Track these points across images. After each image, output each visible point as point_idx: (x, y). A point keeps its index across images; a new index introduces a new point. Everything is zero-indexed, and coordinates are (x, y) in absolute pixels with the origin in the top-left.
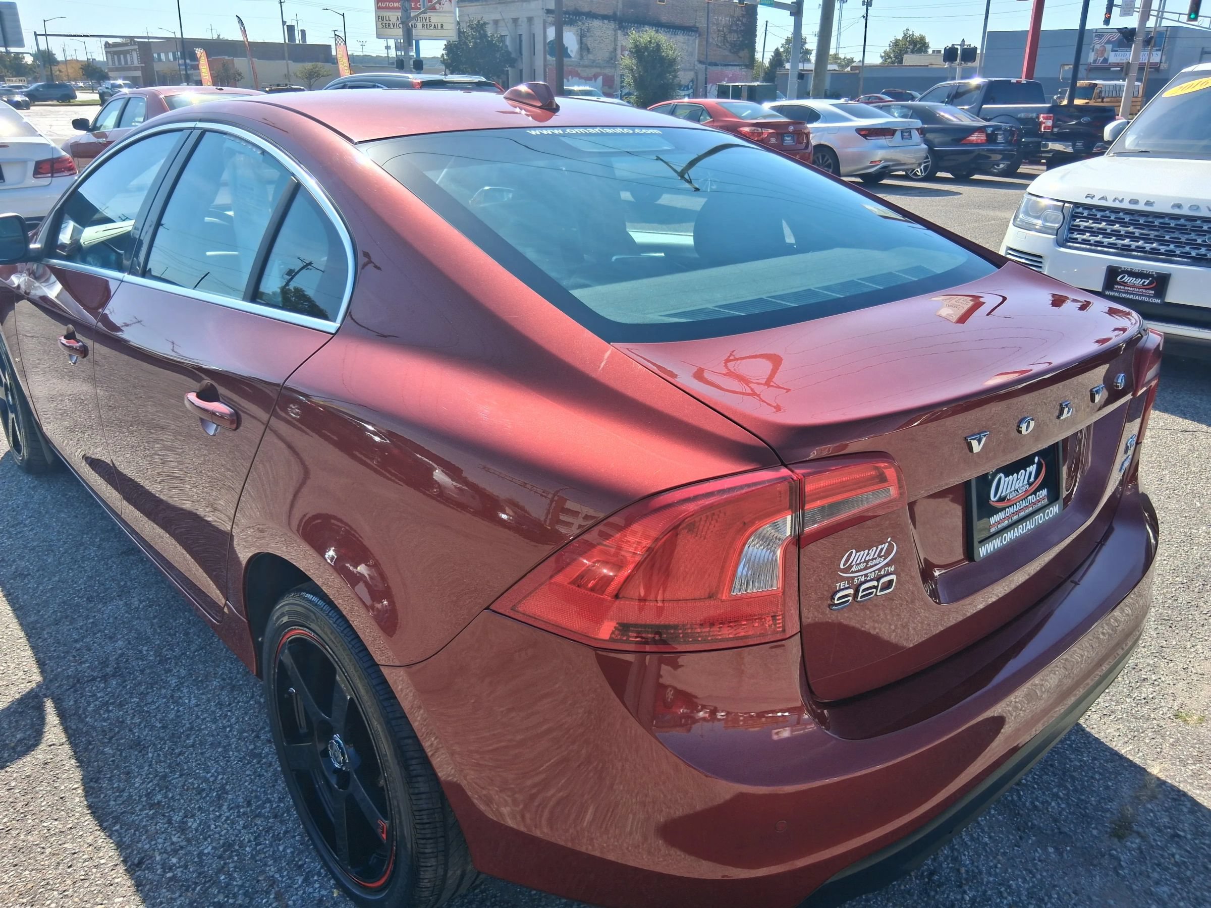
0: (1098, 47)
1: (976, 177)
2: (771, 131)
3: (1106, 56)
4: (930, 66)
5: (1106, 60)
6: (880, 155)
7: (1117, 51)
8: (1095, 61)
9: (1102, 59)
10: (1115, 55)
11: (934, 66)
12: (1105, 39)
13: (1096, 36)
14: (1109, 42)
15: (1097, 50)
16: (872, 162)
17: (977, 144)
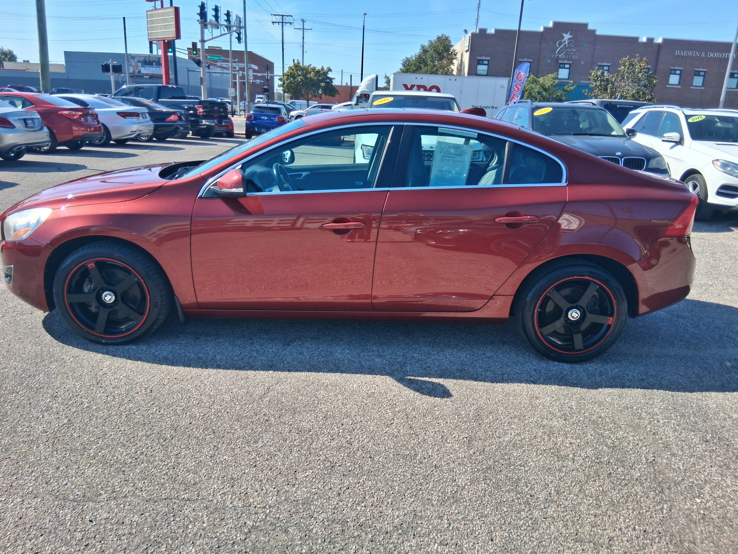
0: (133, 64)
1: (168, 139)
2: (81, 113)
3: (139, 69)
4: (26, 71)
5: (139, 72)
6: (135, 127)
7: (144, 67)
8: (134, 72)
9: (137, 71)
10: (145, 69)
11: (29, 71)
12: (136, 60)
13: (131, 58)
14: (139, 62)
15: (133, 65)
16: (131, 132)
17: (174, 122)
